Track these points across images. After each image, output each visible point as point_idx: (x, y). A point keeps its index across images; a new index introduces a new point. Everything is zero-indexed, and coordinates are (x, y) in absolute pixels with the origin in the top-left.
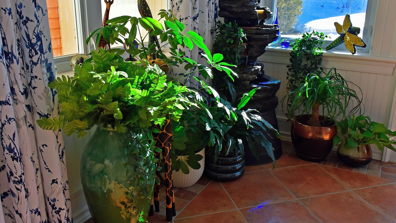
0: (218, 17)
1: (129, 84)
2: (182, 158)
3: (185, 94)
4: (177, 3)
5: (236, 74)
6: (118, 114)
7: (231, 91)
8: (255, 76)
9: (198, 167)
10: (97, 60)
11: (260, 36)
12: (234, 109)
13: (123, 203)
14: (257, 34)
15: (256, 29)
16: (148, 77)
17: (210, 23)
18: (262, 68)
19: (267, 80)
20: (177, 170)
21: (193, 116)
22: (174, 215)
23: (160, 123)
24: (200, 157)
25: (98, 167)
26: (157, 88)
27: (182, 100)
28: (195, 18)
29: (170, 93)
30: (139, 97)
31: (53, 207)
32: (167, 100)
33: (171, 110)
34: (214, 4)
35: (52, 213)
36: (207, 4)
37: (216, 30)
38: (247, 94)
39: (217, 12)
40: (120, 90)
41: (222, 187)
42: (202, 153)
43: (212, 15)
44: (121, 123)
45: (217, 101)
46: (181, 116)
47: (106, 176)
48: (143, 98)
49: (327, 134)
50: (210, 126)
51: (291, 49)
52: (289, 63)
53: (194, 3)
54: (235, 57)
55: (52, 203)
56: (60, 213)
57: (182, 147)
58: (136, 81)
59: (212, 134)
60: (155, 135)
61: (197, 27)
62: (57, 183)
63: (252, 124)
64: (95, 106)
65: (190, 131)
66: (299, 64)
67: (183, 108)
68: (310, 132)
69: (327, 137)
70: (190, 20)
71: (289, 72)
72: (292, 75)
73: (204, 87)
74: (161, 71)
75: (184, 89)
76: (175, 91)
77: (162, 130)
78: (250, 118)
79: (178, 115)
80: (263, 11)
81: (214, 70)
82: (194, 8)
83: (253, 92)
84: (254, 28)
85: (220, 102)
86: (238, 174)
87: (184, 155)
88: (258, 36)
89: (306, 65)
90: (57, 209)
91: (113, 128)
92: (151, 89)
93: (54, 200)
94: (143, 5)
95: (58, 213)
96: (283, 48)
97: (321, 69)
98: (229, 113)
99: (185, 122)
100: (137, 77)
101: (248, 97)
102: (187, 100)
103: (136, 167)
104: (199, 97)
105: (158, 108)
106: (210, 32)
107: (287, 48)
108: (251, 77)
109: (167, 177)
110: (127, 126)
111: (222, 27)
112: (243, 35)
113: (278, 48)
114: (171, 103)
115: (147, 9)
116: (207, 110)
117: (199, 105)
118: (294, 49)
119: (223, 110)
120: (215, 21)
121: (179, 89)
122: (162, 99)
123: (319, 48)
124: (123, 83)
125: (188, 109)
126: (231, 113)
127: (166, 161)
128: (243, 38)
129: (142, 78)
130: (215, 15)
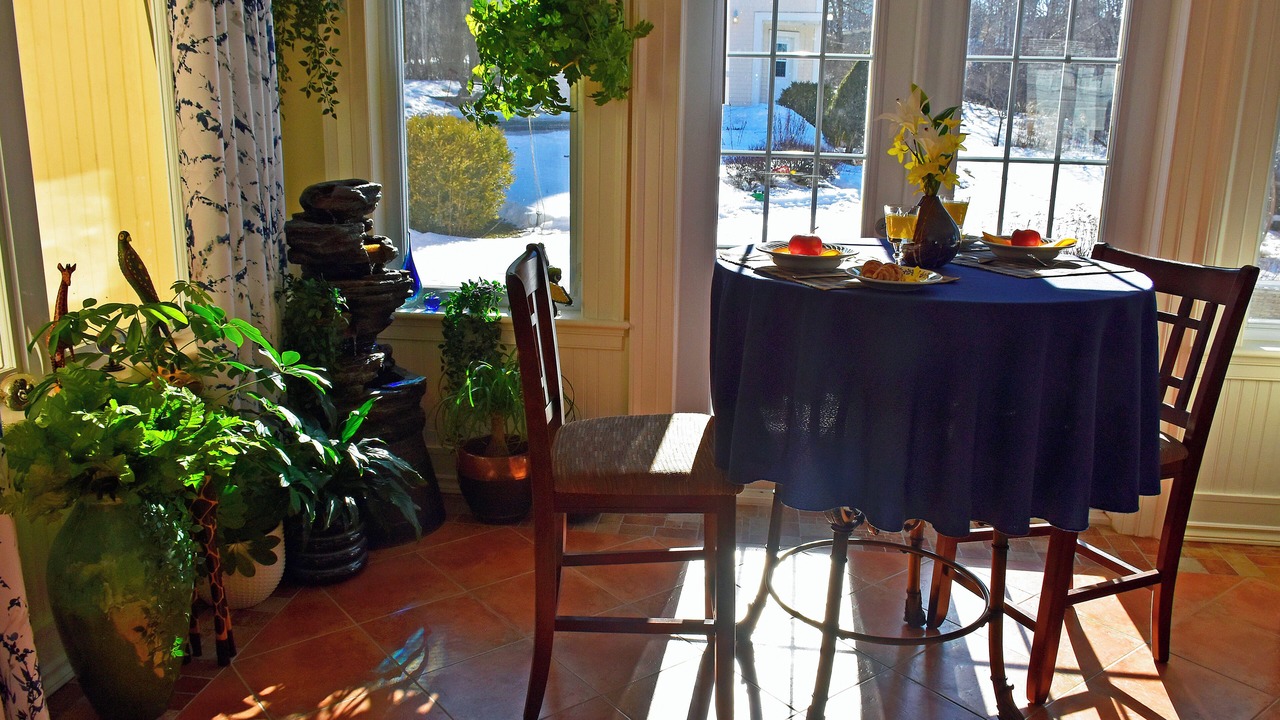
0: (288, 263)
1: (141, 424)
2: (239, 547)
3: (238, 429)
4: (200, 253)
5: (326, 382)
6: (127, 473)
7: (326, 408)
8: (372, 373)
9: (271, 559)
10: (71, 387)
11: (374, 298)
12: (334, 442)
13: (139, 629)
14: (368, 293)
15: (366, 285)
16: (168, 407)
17: (272, 282)
18: (388, 357)
19: (400, 378)
20: (230, 573)
21: (252, 464)
22: (233, 654)
23: (195, 484)
24: (275, 541)
25: (88, 571)
26: (190, 425)
27: (234, 439)
28: (239, 277)
29: (211, 430)
30: (160, 443)
31: (12, 650)
32: (208, 443)
33: (214, 458)
34: (276, 244)
35: (9, 661)
36: (262, 247)
37: (285, 291)
38: (357, 412)
39: (284, 255)
40: (123, 437)
41: (325, 595)
42: (278, 532)
43: (275, 263)
44: (130, 489)
45: (298, 433)
46: (232, 466)
47: (106, 584)
48: (167, 444)
49: (520, 468)
50: (287, 479)
51: (442, 313)
52: (441, 339)
53: (235, 248)
54: (327, 343)
55: (11, 643)
56: (26, 659)
57: (237, 524)
58: (152, 417)
59: (294, 494)
60: (188, 503)
61: (246, 293)
62: (19, 604)
63: (372, 465)
64: (84, 467)
65: (250, 492)
66: (460, 341)
67: (237, 453)
68: (488, 468)
69: (521, 474)
70: (231, 283)
71: (444, 358)
72: (450, 364)
73: (270, 410)
74: (194, 397)
75: (236, 420)
76: (220, 427)
77: (199, 495)
78: (367, 456)
79: (227, 466)
80: (378, 246)
81: (287, 378)
82: (236, 259)
83: (367, 407)
84: (363, 282)
85: (305, 433)
86: (354, 566)
87: (242, 540)
88: (372, 297)
89: (472, 342)
90: (21, 652)
91: (114, 498)
92: (179, 427)
93: (15, 637)
94: (131, 260)
95: (23, 660)
96: (429, 312)
97: (503, 347)
98: (321, 451)
99: (239, 478)
100: (153, 410)
101: (359, 416)
102: (243, 440)
103: (160, 561)
104: (261, 428)
105: (194, 456)
106: (272, 298)
107: (436, 310)
108: (364, 376)
109: (214, 581)
110: (139, 493)
111: (297, 286)
112: (341, 300)
113: (418, 311)
114: (215, 446)
115: (140, 267)
116: (279, 450)
117: (263, 444)
118: (448, 312)
119: (310, 447)
120: (282, 273)
121: (226, 421)
122: (199, 441)
123: (493, 309)
124: (131, 422)
125: (245, 452)
126: (326, 452)
127: (210, 552)
128: (341, 306)
129: (160, 410)
130: (280, 261)
